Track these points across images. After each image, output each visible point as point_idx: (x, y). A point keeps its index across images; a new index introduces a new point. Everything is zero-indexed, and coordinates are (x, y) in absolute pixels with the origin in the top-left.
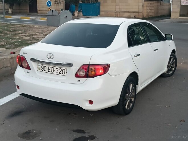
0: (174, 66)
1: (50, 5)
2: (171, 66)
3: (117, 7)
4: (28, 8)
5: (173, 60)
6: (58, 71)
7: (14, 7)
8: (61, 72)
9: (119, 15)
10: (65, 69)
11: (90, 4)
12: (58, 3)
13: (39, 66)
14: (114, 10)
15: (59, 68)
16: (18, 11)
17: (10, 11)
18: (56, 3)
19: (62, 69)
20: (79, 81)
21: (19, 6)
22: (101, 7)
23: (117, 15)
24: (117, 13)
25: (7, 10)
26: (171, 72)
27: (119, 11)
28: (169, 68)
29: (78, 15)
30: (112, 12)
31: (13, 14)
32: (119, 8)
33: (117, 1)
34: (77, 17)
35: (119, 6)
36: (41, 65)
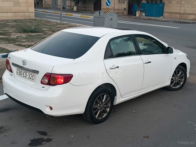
0: (183, 80)
1: (109, 4)
2: (179, 79)
3: (182, 8)
4: (93, 7)
5: (182, 74)
6: (29, 76)
7: (80, 5)
8: (31, 78)
9: (184, 17)
10: (35, 75)
11: (154, 4)
12: (121, 2)
13: (18, 70)
14: (178, 11)
15: (30, 74)
16: (83, 9)
17: (75, 9)
18: (119, 2)
19: (32, 75)
20: (44, 87)
21: (85, 3)
22: (165, 8)
23: (181, 17)
24: (181, 15)
25: (73, 8)
26: (179, 86)
27: (183, 12)
28: (176, 82)
29: (140, 15)
30: (176, 13)
31: (78, 11)
32: (184, 10)
33: (183, 2)
34: (139, 17)
35: (184, 7)
36: (19, 70)
